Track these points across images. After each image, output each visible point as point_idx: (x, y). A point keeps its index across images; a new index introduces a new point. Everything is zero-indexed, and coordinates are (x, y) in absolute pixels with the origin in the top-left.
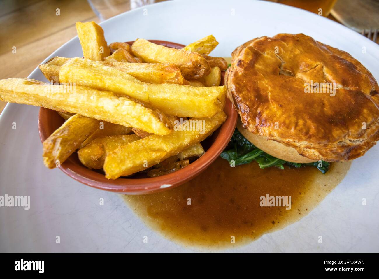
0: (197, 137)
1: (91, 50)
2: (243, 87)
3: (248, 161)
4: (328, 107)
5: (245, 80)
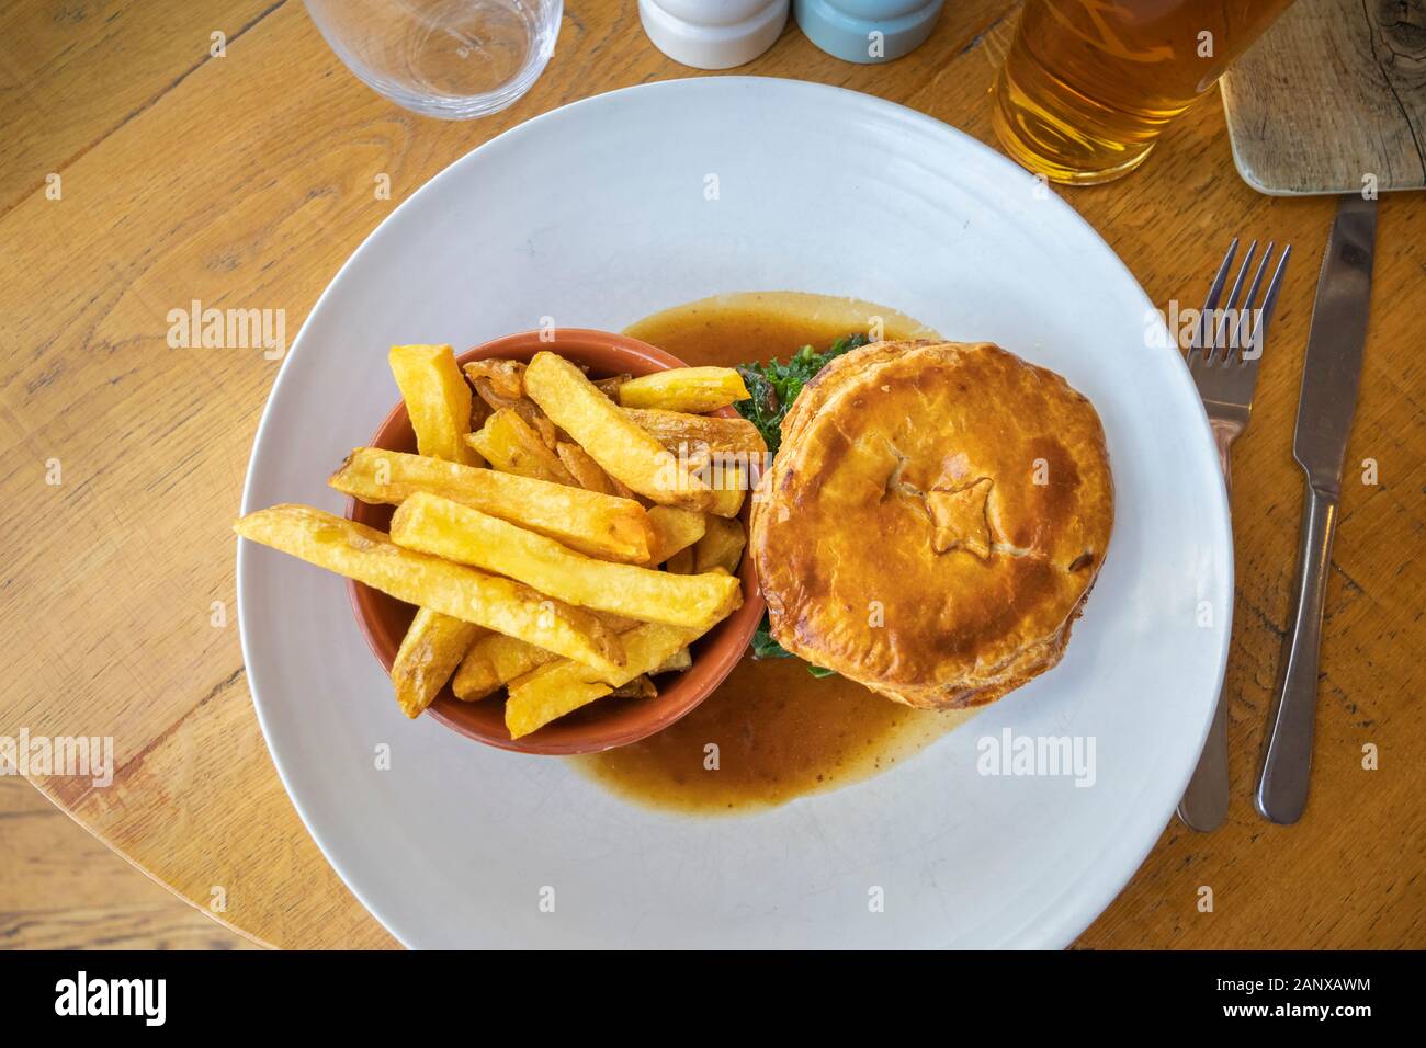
1: (428, 411)
2: (782, 556)
4: (950, 611)
5: (789, 536)
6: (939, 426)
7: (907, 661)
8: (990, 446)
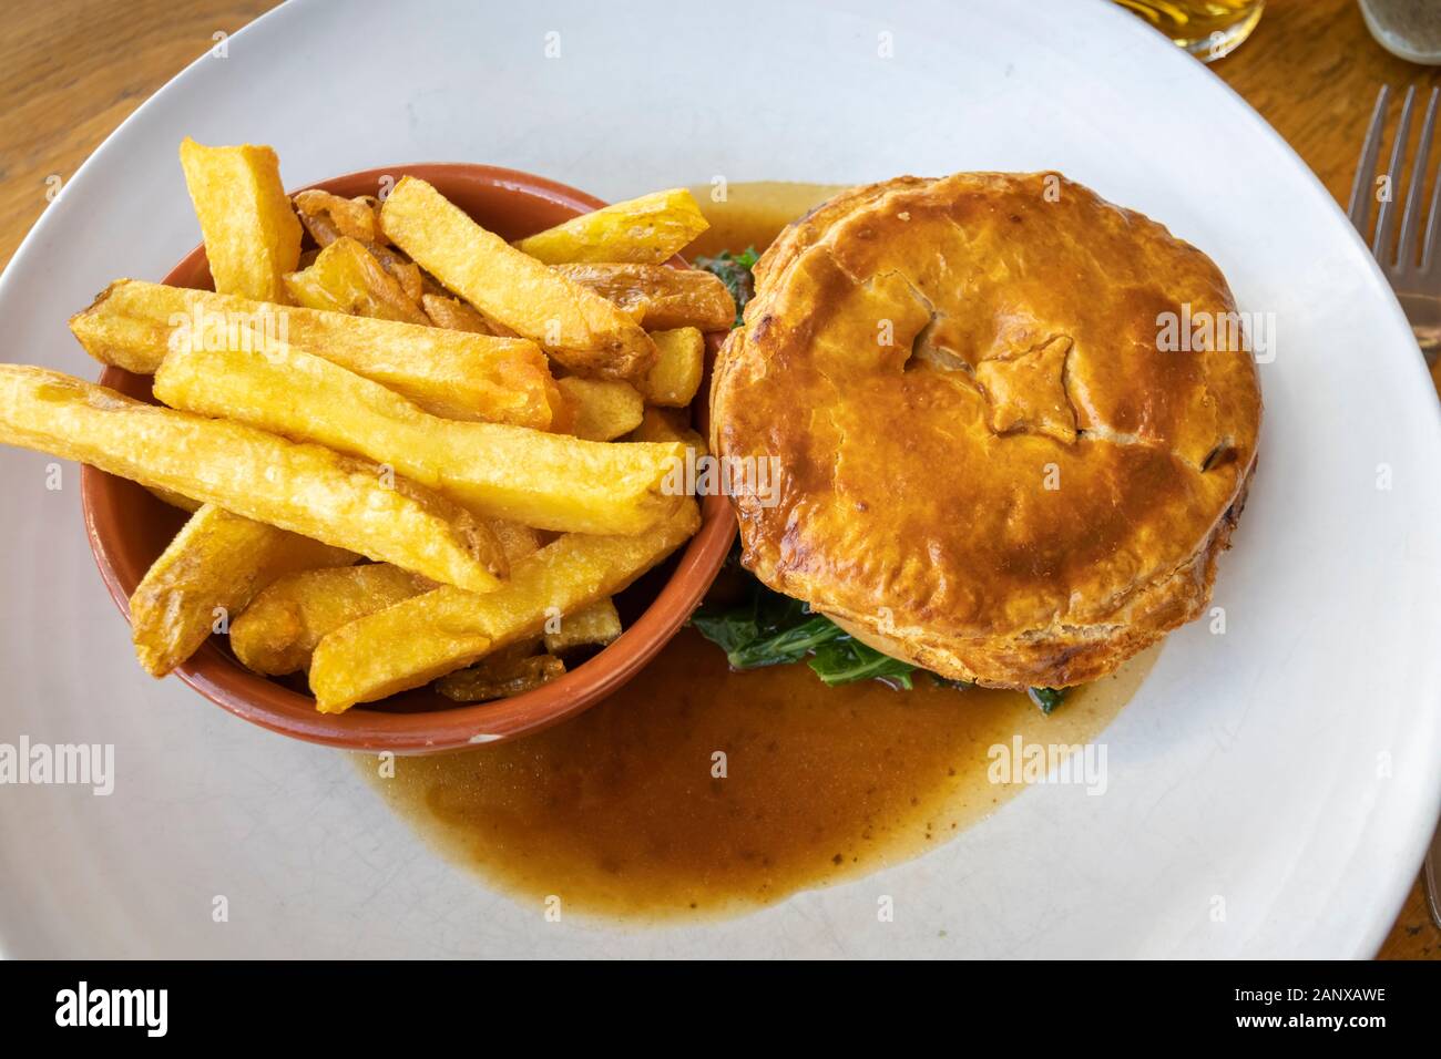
0: (591, 591)
1: (234, 241)
2: (757, 431)
3: (789, 655)
4: (1023, 513)
5: (767, 402)
6: (985, 268)
7: (960, 584)
8: (1064, 294)
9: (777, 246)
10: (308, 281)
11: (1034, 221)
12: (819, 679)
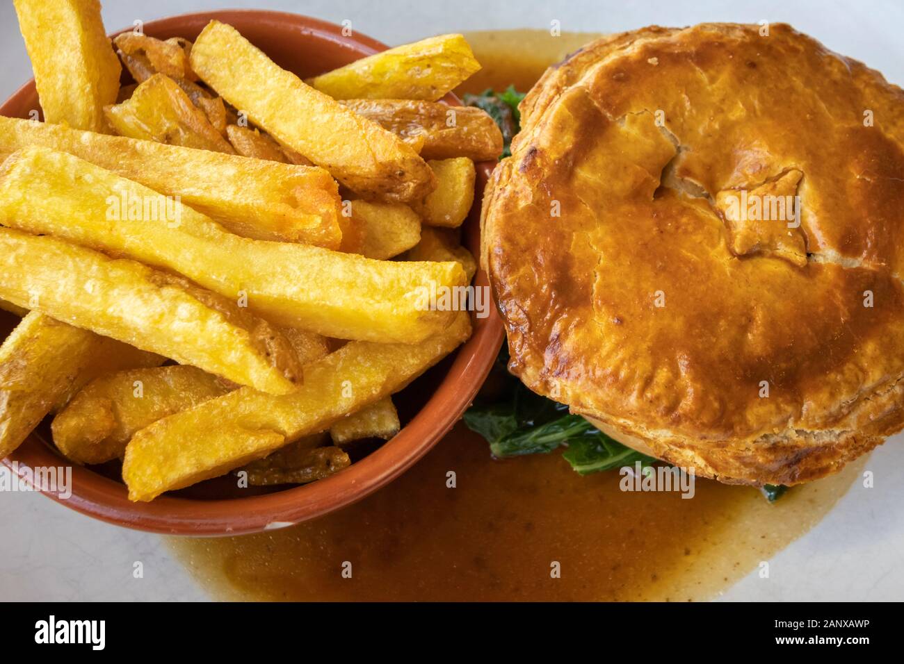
0: (374, 392)
1: (61, 77)
2: (524, 251)
3: (544, 446)
4: (761, 329)
5: (533, 225)
6: (725, 108)
7: (705, 392)
8: (795, 132)
9: (540, 86)
10: (125, 113)
11: (768, 67)
12: (572, 469)
